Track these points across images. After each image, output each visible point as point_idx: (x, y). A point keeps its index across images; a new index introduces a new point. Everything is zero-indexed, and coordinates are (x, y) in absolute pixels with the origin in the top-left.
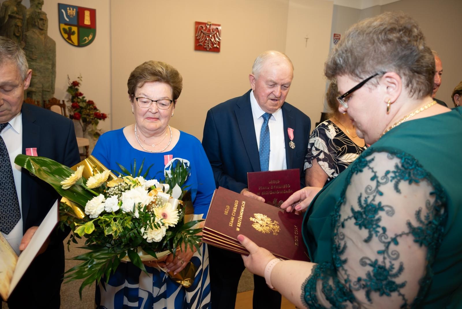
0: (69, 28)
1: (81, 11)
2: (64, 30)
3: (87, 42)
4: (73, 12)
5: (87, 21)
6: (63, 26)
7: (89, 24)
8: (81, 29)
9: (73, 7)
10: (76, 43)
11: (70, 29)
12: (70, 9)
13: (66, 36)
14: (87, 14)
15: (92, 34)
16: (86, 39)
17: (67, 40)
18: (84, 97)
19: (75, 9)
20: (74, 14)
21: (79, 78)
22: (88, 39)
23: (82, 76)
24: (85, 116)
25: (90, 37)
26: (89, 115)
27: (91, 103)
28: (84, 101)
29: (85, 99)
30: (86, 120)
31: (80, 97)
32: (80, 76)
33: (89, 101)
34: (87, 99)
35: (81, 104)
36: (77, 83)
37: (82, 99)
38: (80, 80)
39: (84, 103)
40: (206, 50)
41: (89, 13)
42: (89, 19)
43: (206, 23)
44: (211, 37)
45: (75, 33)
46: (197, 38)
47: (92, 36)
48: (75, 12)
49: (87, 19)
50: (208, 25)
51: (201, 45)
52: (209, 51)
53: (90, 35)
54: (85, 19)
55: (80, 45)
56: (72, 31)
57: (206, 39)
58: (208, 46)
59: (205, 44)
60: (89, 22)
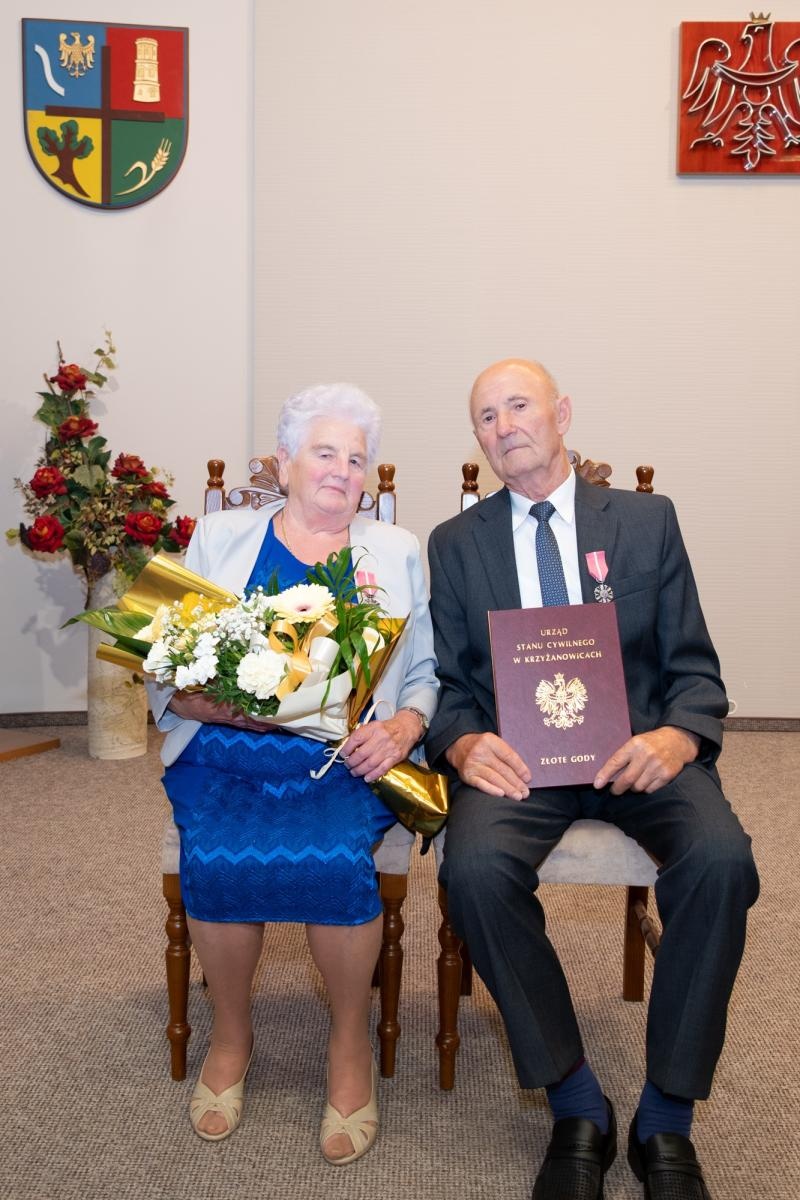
0: (63, 126)
1: (118, 43)
2: (46, 136)
3: (143, 182)
4: (81, 53)
5: (146, 89)
6: (39, 119)
7: (156, 98)
8: (115, 124)
9: (85, 28)
10: (96, 196)
11: (70, 131)
12: (70, 41)
13: (51, 164)
14: (147, 54)
15: (167, 143)
16: (139, 169)
17: (58, 181)
18: (102, 441)
19: (91, 38)
20: (90, 58)
21: (100, 352)
22: (150, 169)
23: (115, 345)
24: (82, 533)
26: (99, 528)
27: (130, 469)
28: (101, 460)
29: (105, 450)
30: (86, 550)
31: (83, 439)
32: (107, 342)
33: (121, 460)
34: (115, 448)
35: (80, 475)
36: (76, 377)
37: (91, 450)
38: (105, 365)
39: (97, 468)
40: (738, 167)
41: (155, 49)
42: (153, 76)
43: (738, 26)
44: (769, 94)
45: (92, 148)
46: (691, 110)
47: (167, 154)
48: (92, 48)
49: (147, 78)
50: (751, 30)
51: (710, 147)
52: (754, 171)
53: (160, 151)
54: (137, 78)
55: (114, 201)
56: (80, 137)
57: (738, 108)
58: (751, 144)
59: (736, 138)
60: (152, 91)
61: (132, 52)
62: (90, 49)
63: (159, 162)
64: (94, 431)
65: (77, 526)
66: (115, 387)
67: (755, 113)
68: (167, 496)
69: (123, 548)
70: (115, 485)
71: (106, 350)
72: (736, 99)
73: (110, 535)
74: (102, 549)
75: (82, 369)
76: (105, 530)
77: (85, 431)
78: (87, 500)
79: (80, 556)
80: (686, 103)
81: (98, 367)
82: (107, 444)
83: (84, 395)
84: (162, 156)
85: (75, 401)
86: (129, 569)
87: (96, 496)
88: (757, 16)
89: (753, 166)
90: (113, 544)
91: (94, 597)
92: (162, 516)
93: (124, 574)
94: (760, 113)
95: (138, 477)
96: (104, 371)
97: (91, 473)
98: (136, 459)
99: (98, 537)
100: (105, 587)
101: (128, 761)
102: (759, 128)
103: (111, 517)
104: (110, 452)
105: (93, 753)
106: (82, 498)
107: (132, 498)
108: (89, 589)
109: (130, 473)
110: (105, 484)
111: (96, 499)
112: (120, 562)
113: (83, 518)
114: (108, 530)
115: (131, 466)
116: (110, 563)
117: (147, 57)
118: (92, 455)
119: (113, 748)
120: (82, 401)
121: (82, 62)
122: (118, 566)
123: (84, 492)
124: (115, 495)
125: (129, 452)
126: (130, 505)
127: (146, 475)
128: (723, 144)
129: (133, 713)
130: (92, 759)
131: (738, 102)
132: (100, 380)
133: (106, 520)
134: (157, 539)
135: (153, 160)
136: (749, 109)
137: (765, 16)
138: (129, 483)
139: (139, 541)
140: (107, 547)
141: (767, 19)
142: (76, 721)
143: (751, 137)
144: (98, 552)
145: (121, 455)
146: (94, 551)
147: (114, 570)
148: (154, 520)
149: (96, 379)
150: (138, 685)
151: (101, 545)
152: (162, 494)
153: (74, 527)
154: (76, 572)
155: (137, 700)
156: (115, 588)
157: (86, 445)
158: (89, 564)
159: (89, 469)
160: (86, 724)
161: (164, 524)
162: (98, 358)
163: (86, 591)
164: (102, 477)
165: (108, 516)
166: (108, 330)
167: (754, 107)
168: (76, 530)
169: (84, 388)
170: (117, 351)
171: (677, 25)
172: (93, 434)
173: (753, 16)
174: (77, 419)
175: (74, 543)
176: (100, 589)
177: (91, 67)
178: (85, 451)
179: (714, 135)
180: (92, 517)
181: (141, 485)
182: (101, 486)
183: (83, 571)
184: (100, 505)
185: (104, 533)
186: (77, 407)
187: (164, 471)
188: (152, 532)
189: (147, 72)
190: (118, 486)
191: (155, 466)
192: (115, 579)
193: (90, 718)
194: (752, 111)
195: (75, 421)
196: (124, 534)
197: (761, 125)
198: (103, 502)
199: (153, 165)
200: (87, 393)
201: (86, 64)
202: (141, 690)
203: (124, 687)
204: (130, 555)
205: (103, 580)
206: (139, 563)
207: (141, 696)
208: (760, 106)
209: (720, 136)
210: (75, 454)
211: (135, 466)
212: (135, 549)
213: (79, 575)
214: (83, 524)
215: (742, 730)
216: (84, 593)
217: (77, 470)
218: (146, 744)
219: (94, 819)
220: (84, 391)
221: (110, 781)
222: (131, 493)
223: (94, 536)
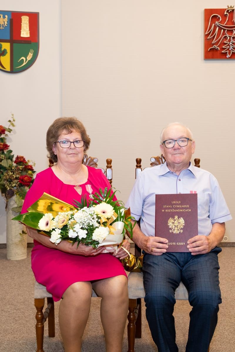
1: (15, 18)
3: (24, 64)
4: (3, 21)
5: (25, 33)
7: (28, 36)
8: (15, 45)
9: (5, 13)
10: (8, 69)
14: (25, 21)
15: (32, 51)
16: (23, 60)
18: (11, 151)
19: (6, 16)
20: (6, 23)
21: (10, 121)
22: (26, 60)
23: (15, 119)
24: (5, 183)
25: (30, 57)
26: (10, 181)
27: (21, 161)
28: (11, 158)
29: (12, 154)
30: (6, 189)
31: (5, 151)
32: (12, 117)
33: (18, 158)
34: (16, 154)
35: (4, 163)
36: (2, 130)
37: (7, 155)
38: (12, 125)
39: (10, 160)
40: (224, 56)
41: (28, 19)
42: (27, 29)
43: (224, 10)
44: (234, 32)
45: (7, 53)
46: (208, 38)
47: (32, 54)
48: (7, 19)
49: (25, 29)
50: (228, 11)
51: (215, 50)
52: (230, 58)
53: (30, 53)
54: (22, 29)
55: (14, 70)
56: (3, 49)
57: (224, 37)
58: (228, 49)
59: (223, 47)
60: (27, 33)
61: (20, 21)
62: (6, 20)
63: (29, 58)
64: (8, 148)
65: (3, 180)
66: (15, 133)
67: (230, 39)
68: (33, 170)
69: (18, 188)
70: (16, 166)
71: (12, 121)
72: (224, 34)
73: (14, 183)
74: (11, 188)
75: (4, 127)
76: (12, 181)
77: (5, 148)
78: (6, 172)
79: (4, 190)
80: (207, 36)
81: (9, 126)
82: (13, 152)
83: (5, 136)
84: (31, 55)
85: (2, 138)
86: (21, 195)
87: (9, 170)
88: (229, 7)
89: (229, 56)
90: (15, 186)
91: (8, 205)
92: (31, 176)
93: (19, 196)
94: (231, 39)
95: (23, 163)
96: (11, 128)
97: (7, 162)
98: (22, 157)
99: (10, 184)
100: (12, 201)
101: (21, 260)
102: (231, 43)
103: (15, 177)
104: (13, 155)
105: (8, 258)
106: (4, 171)
107: (21, 170)
108: (7, 202)
109: (20, 162)
110: (12, 166)
111: (9, 171)
112: (17, 192)
113: (5, 178)
114: (13, 181)
115: (21, 160)
116: (14, 193)
117: (25, 22)
118: (7, 156)
119: (15, 256)
120: (4, 138)
121: (4, 24)
122: (17, 194)
123: (5, 169)
124: (15, 170)
125: (20, 155)
126: (21, 173)
127: (26, 162)
128: (219, 49)
129: (22, 244)
130: (8, 260)
131: (224, 35)
132: (10, 131)
133: (12, 178)
134: (30, 184)
135: (27, 56)
136: (228, 37)
137: (232, 7)
138: (20, 165)
139: (24, 185)
140: (13, 187)
141: (233, 8)
142: (2, 247)
143: (228, 47)
144: (10, 189)
145: (18, 156)
146: (8, 189)
147: (15, 195)
148: (29, 178)
149: (9, 130)
150: (24, 234)
151: (11, 187)
152: (31, 169)
153: (2, 181)
154: (2, 196)
155: (24, 239)
156: (16, 201)
157: (5, 153)
158: (7, 193)
159: (7, 161)
160: (6, 248)
161: (32, 179)
162: (9, 123)
163: (6, 202)
164: (11, 164)
165: (13, 177)
166: (13, 114)
167: (229, 37)
168: (2, 182)
169: (5, 133)
170: (16, 120)
171: (203, 10)
172: (8, 149)
173: (228, 7)
174: (2, 144)
175: (2, 186)
176: (11, 202)
177: (6, 25)
178: (5, 155)
179: (216, 46)
180: (8, 177)
181: (24, 166)
182: (11, 167)
183: (5, 196)
184: (11, 173)
185: (12, 182)
186: (2, 140)
187: (32, 161)
188: (28, 182)
189: (25, 27)
190: (16, 167)
191: (29, 160)
192: (16, 198)
193: (7, 246)
194: (229, 38)
195: (2, 145)
196: (19, 183)
197: (232, 43)
198: (11, 172)
199: (28, 58)
200: (6, 135)
201: (5, 25)
202: (25, 236)
203: (19, 235)
204: (21, 190)
205: (12, 199)
206: (24, 192)
207: (25, 238)
208: (231, 36)
209: (218, 46)
210: (2, 156)
211: (22, 159)
212: (22, 188)
213: (3, 197)
214: (5, 180)
215: (230, 247)
216: (5, 203)
217: (3, 161)
218: (26, 254)
219: (9, 281)
220: (4, 134)
221: (15, 267)
222: (21, 169)
223: (9, 184)
